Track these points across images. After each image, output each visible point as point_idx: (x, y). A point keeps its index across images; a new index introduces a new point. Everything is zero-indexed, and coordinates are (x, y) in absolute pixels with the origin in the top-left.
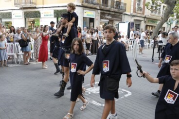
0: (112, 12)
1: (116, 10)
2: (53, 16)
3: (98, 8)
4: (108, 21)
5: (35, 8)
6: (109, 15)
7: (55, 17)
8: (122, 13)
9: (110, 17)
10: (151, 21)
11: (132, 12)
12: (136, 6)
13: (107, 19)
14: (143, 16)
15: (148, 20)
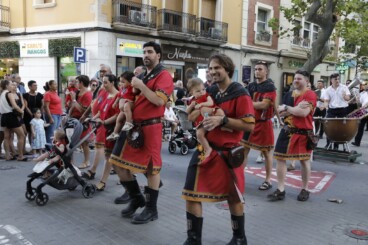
0: (192, 42)
1: (202, 39)
2: (47, 54)
3: (155, 33)
4: (183, 64)
5: (8, 34)
6: (183, 49)
7: (51, 55)
8: (218, 46)
9: (186, 55)
10: (296, 65)
11: (244, 43)
12: (256, 29)
13: (181, 59)
14: (273, 51)
15: (288, 60)
